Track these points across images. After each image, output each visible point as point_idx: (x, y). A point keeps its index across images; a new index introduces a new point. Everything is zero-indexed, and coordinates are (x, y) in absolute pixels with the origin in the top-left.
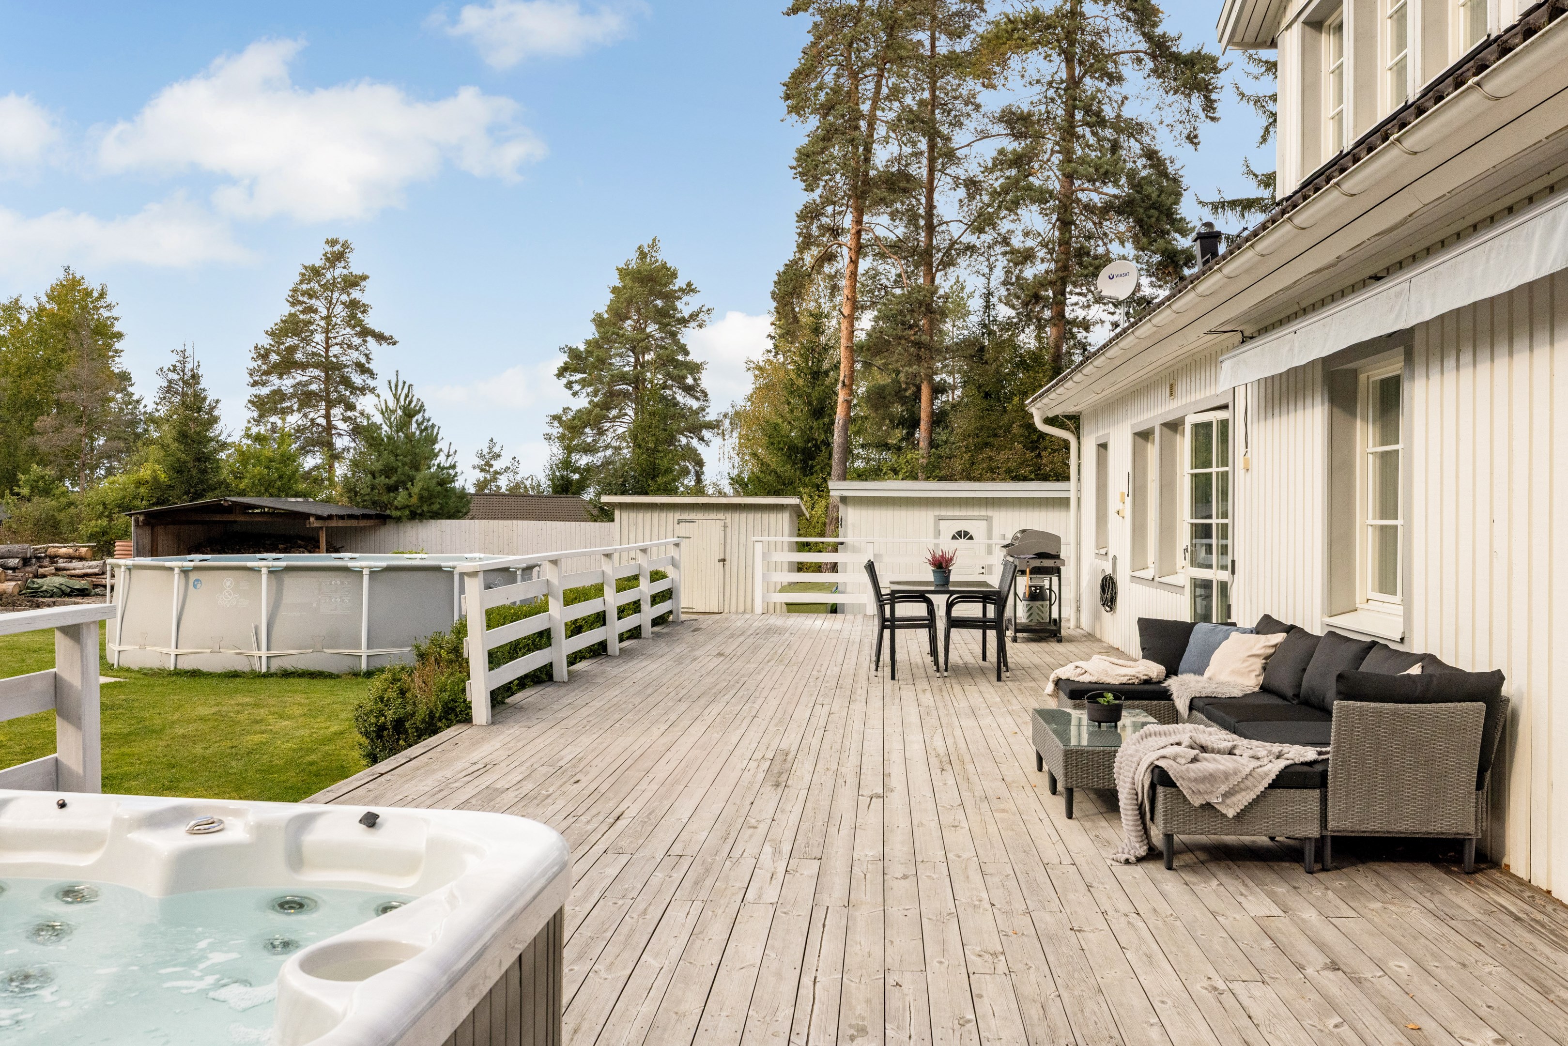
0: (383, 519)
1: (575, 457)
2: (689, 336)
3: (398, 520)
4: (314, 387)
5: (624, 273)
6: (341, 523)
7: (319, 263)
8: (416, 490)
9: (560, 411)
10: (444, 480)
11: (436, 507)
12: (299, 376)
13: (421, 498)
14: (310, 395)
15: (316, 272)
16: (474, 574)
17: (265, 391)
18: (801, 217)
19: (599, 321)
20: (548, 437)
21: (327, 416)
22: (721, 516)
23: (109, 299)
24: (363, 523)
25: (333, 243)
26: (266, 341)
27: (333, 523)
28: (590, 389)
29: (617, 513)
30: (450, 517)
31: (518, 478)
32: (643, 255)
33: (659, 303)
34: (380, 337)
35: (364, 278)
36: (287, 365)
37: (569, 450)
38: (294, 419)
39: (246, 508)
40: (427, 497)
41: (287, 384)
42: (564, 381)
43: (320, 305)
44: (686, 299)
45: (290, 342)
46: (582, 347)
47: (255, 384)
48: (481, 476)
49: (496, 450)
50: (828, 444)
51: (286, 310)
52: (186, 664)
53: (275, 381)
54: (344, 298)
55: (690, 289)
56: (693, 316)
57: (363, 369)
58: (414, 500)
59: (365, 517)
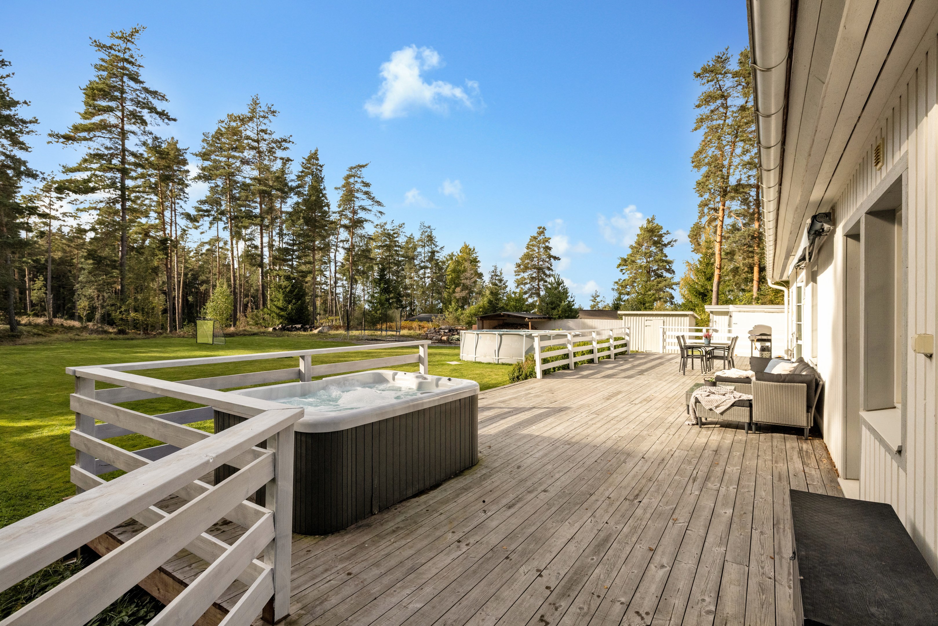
0: (550, 318)
1: (622, 296)
2: (666, 250)
3: (555, 319)
4: (534, 275)
5: (641, 228)
6: (536, 320)
7: (536, 235)
8: (560, 309)
9: (617, 280)
10: (570, 306)
11: (567, 315)
12: (529, 272)
13: (562, 312)
14: (533, 278)
15: (535, 238)
16: (537, 336)
17: (519, 277)
18: (700, 206)
19: (632, 247)
20: (613, 289)
21: (538, 285)
22: (662, 318)
23: (476, 251)
24: (543, 320)
25: (540, 228)
26: (519, 261)
27: (534, 320)
28: (628, 272)
29: (624, 317)
30: (572, 318)
31: (606, 304)
32: (649, 222)
33: (656, 239)
34: (555, 258)
35: (550, 239)
36: (526, 268)
37: (620, 294)
38: (528, 286)
39: (509, 316)
40: (565, 311)
41: (526, 275)
42: (619, 269)
43: (536, 249)
44: (666, 236)
45: (526, 261)
46: (626, 257)
47: (516, 275)
48: (593, 303)
49: (598, 294)
50: (712, 291)
51: (526, 251)
52: (477, 360)
53: (522, 275)
54: (544, 245)
55: (668, 233)
56: (669, 243)
57: (549, 269)
58: (560, 312)
59: (544, 318)
